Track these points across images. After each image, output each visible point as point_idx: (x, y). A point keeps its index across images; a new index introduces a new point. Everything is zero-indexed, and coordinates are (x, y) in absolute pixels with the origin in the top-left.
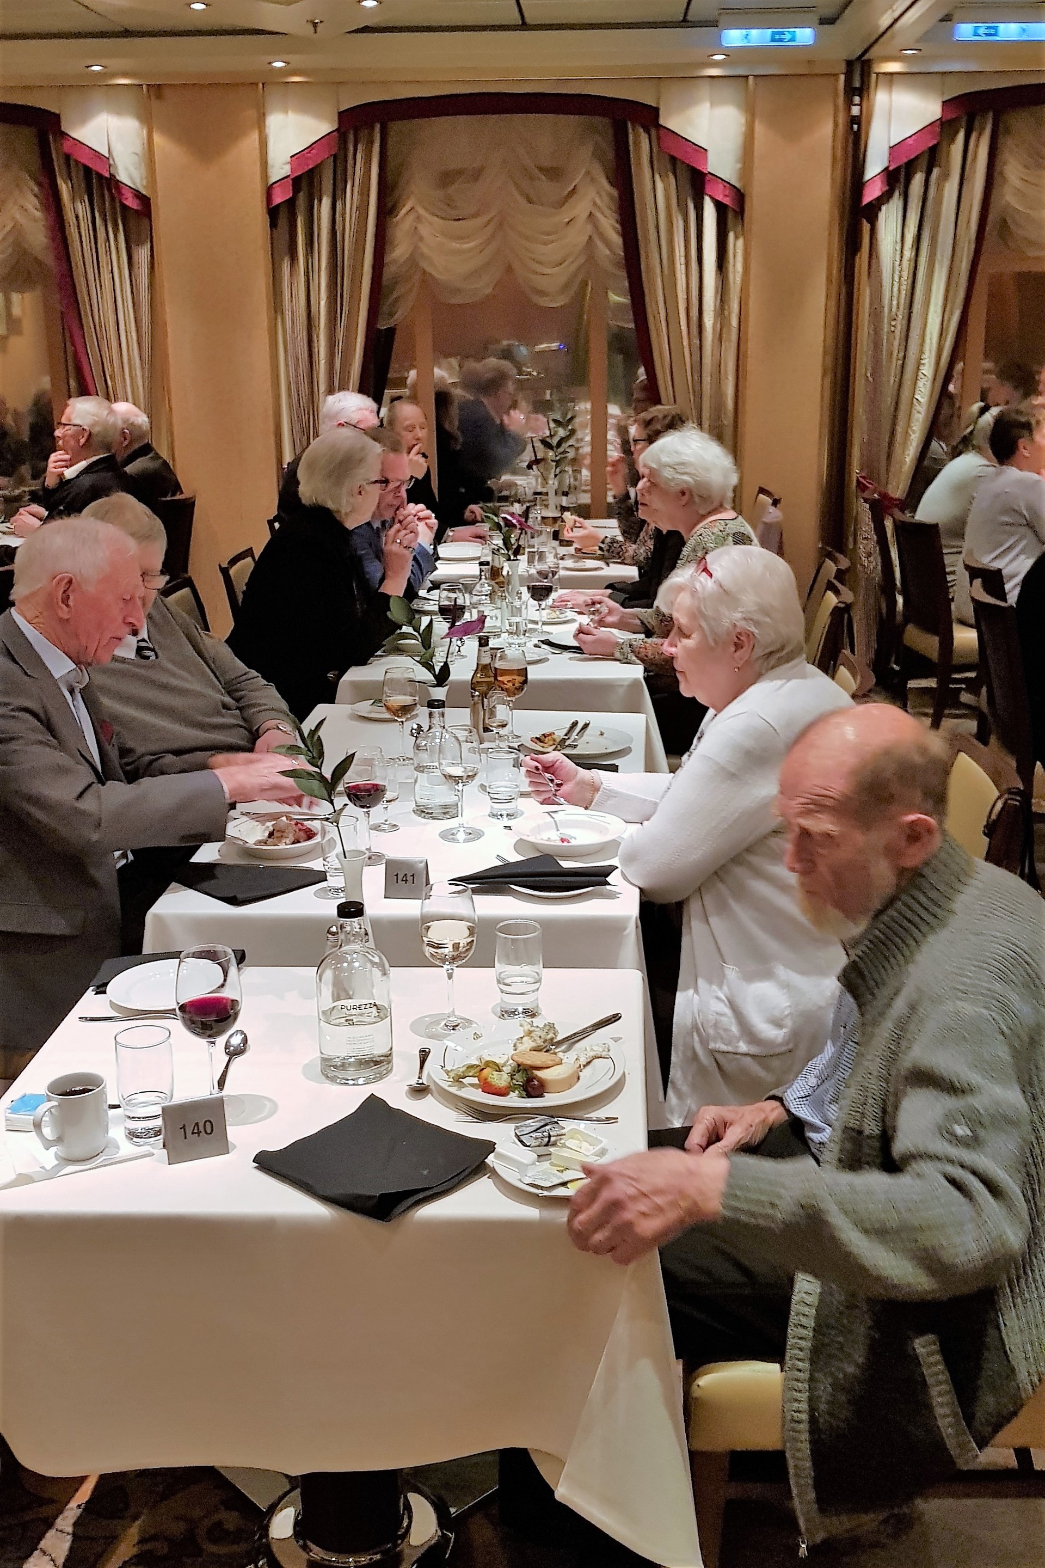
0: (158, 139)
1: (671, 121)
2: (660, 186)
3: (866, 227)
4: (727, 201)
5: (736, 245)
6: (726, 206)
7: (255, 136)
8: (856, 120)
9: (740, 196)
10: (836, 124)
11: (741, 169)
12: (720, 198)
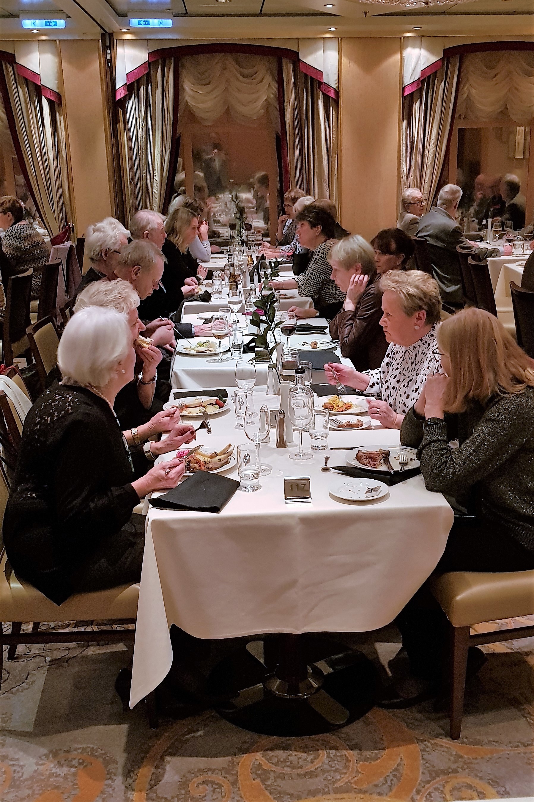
1: (22, 61)
2: (20, 91)
3: (120, 111)
4: (52, 98)
5: (60, 120)
6: (54, 102)
8: (110, 61)
9: (59, 96)
10: (100, 63)
11: (58, 83)
12: (49, 97)
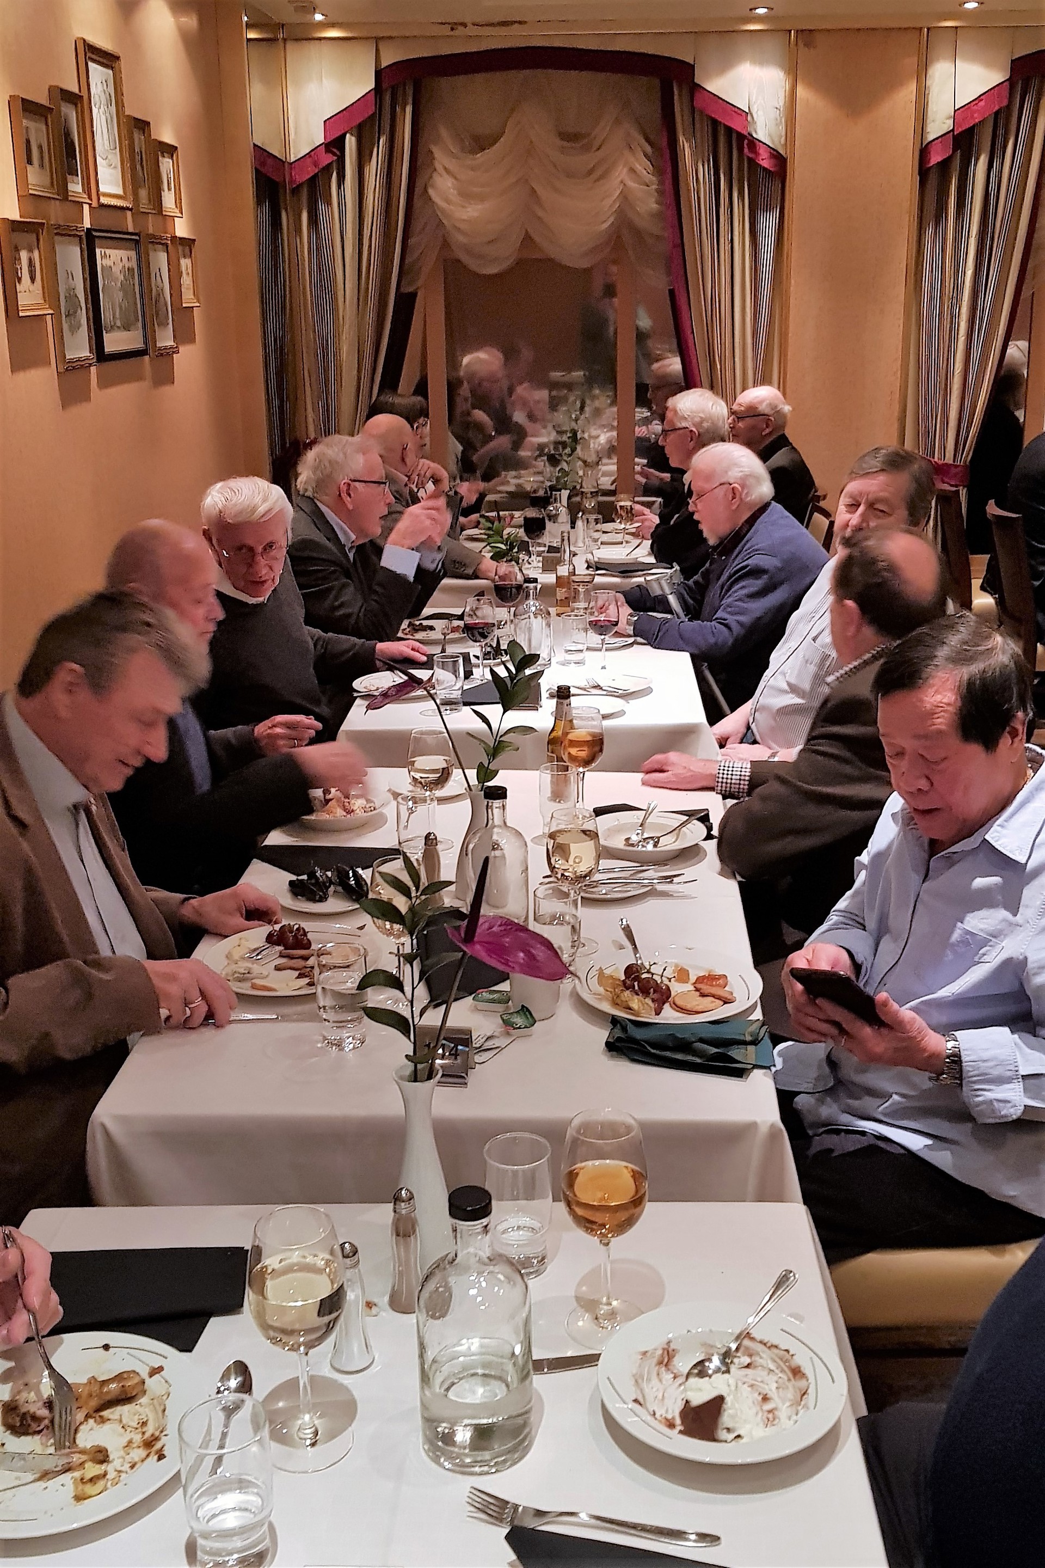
0: (801, 91)
7: (913, 86)
